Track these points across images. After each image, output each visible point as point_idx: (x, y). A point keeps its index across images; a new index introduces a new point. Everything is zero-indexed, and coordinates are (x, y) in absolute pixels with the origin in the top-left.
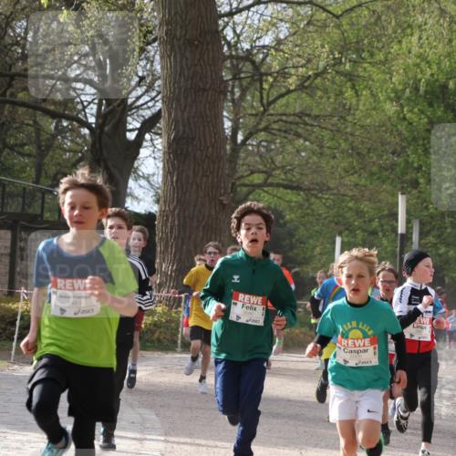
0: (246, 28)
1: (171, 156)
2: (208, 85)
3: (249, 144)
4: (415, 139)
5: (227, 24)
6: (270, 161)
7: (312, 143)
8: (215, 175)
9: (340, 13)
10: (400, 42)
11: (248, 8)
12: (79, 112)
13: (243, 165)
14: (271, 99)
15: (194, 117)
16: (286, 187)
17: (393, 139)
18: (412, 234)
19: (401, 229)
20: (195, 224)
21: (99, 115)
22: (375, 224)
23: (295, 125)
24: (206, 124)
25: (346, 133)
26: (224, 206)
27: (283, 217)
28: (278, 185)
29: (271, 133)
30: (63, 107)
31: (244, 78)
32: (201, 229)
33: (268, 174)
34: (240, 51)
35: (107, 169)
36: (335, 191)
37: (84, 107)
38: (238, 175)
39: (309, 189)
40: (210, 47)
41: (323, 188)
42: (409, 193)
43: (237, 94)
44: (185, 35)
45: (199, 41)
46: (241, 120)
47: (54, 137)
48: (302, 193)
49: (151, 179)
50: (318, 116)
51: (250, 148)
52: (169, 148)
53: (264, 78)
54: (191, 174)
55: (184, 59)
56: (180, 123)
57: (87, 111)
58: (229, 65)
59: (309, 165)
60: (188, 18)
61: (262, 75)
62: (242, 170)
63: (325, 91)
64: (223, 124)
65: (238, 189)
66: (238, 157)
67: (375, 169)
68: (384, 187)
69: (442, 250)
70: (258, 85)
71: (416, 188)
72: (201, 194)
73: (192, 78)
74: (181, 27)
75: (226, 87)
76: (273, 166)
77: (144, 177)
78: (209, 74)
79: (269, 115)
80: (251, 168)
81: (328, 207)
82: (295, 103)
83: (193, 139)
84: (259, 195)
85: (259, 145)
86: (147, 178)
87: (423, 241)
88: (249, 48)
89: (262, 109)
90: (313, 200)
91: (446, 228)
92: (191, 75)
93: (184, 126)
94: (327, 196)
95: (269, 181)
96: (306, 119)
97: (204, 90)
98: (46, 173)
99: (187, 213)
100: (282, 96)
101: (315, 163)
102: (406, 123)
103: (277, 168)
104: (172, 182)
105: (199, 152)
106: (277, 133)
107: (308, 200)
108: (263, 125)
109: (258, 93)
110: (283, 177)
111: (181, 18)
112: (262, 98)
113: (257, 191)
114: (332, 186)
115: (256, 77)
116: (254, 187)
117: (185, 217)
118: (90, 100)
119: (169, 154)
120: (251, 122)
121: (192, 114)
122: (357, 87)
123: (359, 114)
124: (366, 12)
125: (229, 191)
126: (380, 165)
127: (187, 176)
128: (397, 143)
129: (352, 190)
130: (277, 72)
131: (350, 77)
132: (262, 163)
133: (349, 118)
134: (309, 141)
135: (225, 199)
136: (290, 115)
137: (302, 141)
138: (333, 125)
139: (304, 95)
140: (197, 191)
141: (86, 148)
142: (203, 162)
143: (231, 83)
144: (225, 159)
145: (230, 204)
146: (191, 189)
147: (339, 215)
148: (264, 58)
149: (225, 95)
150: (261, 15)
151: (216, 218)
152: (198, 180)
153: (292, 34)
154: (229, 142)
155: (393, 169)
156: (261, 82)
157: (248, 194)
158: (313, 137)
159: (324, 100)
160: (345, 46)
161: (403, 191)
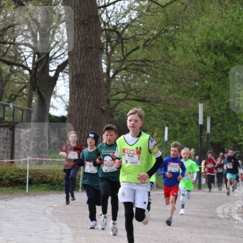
0: (114, 13)
2: (93, 46)
3: (116, 77)
4: (207, 73)
5: (103, 12)
6: (128, 86)
7: (151, 76)
8: (98, 94)
9: (164, 4)
10: (198, 20)
11: (114, 3)
12: (23, 61)
13: (113, 89)
14: (127, 53)
15: (86, 63)
16: (137, 100)
17: (195, 73)
18: (206, 124)
19: (201, 122)
20: (87, 122)
21: (34, 63)
22: (187, 119)
24: (92, 67)
25: (169, 71)
26: (103, 111)
29: (128, 71)
30: (14, 59)
31: (113, 41)
32: (91, 124)
33: (127, 93)
34: (110, 26)
35: (39, 93)
36: (164, 102)
37: (26, 59)
38: (111, 94)
39: (150, 101)
40: (94, 24)
41: (157, 101)
42: (205, 102)
43: (109, 51)
44: (80, 18)
45: (88, 22)
46: (112, 64)
47: (9, 75)
48: (146, 104)
49: (63, 97)
50: (154, 61)
51: (117, 79)
52: (72, 80)
53: (124, 41)
54: (85, 94)
55: (80, 31)
56: (79, 67)
58: (105, 34)
59: (150, 88)
60: (81, 9)
61: (122, 39)
62: (113, 92)
63: (158, 47)
64: (102, 66)
65: (111, 102)
66: (110, 84)
67: (186, 89)
68: (191, 99)
69: (224, 133)
70: (120, 45)
71: (208, 99)
72: (91, 105)
73: (84, 42)
74: (78, 14)
75: (103, 46)
76: (130, 89)
77: (59, 96)
78: (94, 39)
79: (127, 61)
80: (118, 90)
81: (160, 111)
82: (140, 54)
83: (85, 75)
84: (123, 105)
85: (122, 78)
86: (61, 97)
87: (213, 129)
88: (115, 24)
89: (123, 58)
90: (152, 107)
91: (225, 121)
92: (84, 40)
93: (80, 68)
94: (159, 105)
95: (128, 97)
96: (148, 63)
97: (91, 48)
98: (5, 95)
99: (83, 115)
100: (134, 50)
101: (152, 86)
102: (203, 64)
104: (75, 99)
105: (89, 82)
106: (132, 71)
107: (149, 107)
108: (124, 66)
109: (120, 49)
110: (135, 94)
111: (77, 8)
112: (123, 51)
113: (121, 103)
114: (162, 99)
115: (119, 41)
116: (119, 101)
117: (82, 118)
118: (29, 55)
119: (73, 83)
120: (117, 65)
121: (85, 61)
122: (175, 45)
123: (176, 59)
124: (179, 4)
125: (106, 103)
126: (188, 88)
127: (83, 96)
128: (197, 75)
129: (173, 102)
130: (131, 38)
131: (171, 39)
132: (124, 88)
133: (171, 62)
134: (149, 75)
135: (104, 108)
136: (139, 61)
137: (145, 75)
138: (162, 66)
139: (146, 50)
140: (88, 103)
141: (27, 81)
142: (92, 87)
143: (106, 43)
144: (103, 86)
145: (106, 110)
146: (85, 102)
147: (167, 115)
148: (124, 30)
149: (103, 50)
150: (122, 6)
151: (99, 118)
152: (89, 97)
153: (139, 17)
154: (105, 76)
155: (195, 89)
156: (122, 43)
157: (117, 104)
158: (151, 72)
159: (157, 52)
160: (168, 22)
161: (201, 101)
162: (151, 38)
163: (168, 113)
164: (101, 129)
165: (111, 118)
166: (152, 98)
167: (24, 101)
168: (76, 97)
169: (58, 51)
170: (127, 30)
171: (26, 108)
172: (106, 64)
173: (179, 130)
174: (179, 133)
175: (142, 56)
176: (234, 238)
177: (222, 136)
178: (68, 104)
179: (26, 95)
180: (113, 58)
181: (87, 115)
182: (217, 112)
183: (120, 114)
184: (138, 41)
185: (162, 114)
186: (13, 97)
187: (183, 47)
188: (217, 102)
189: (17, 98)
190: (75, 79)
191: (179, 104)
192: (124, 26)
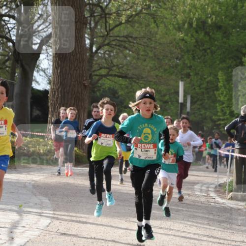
1: (57, 59)
2: (77, 20)
3: (99, 53)
4: (188, 51)
6: (110, 62)
7: (133, 52)
8: (81, 69)
12: (7, 33)
13: (96, 64)
14: (110, 28)
16: (119, 76)
17: (176, 51)
18: (186, 103)
19: (181, 100)
20: (70, 96)
22: (167, 98)
23: (124, 43)
25: (151, 47)
26: (86, 86)
27: (117, 93)
28: (115, 76)
29: (111, 47)
31: (96, 16)
32: (73, 99)
33: (109, 69)
35: (22, 66)
36: (146, 79)
37: (10, 31)
38: (93, 69)
39: (132, 78)
41: (139, 77)
42: (185, 80)
43: (93, 25)
46: (95, 39)
48: (127, 80)
49: (46, 71)
50: (136, 38)
51: (100, 55)
53: (107, 16)
54: (68, 68)
57: (11, 33)
58: (88, 9)
59: (132, 65)
61: (106, 14)
62: (95, 67)
63: (141, 24)
64: (85, 41)
65: (93, 77)
66: (93, 60)
67: (167, 67)
68: (172, 77)
69: (203, 112)
70: (104, 20)
71: (189, 78)
72: (73, 80)
75: (87, 21)
76: (112, 65)
77: (42, 70)
79: (110, 36)
80: (100, 66)
82: (123, 31)
84: (105, 80)
85: (104, 53)
86: (44, 71)
87: (193, 107)
89: (106, 33)
90: (133, 84)
91: (205, 100)
94: (141, 82)
95: (110, 73)
96: (130, 39)
99: (65, 90)
100: (117, 26)
101: (134, 63)
102: (184, 42)
103: (114, 66)
104: (58, 73)
105: (72, 57)
106: (115, 47)
107: (131, 84)
108: (107, 42)
109: (104, 24)
110: (117, 70)
112: (106, 27)
113: (104, 78)
114: (144, 76)
115: (103, 16)
116: (102, 76)
117: (64, 93)
118: (12, 27)
119: (56, 57)
120: (100, 40)
122: (157, 22)
123: (158, 37)
125: (88, 78)
126: (170, 65)
127: (66, 70)
128: (179, 53)
129: (154, 79)
130: (114, 13)
131: (153, 16)
132: (106, 63)
133: (153, 39)
135: (86, 83)
136: (122, 37)
137: (128, 51)
138: (144, 43)
139: (129, 26)
140: (71, 79)
141: (10, 54)
142: (75, 62)
143: (89, 18)
144: (86, 61)
145: (88, 85)
146: (68, 77)
148: (107, 5)
149: (86, 25)
151: (82, 93)
152: (71, 72)
154: (88, 51)
155: (176, 67)
156: (106, 18)
157: (99, 80)
158: (133, 49)
159: (139, 29)
161: (182, 79)
162: (134, 14)
164: (82, 104)
165: (92, 93)
166: (133, 75)
167: (7, 73)
168: (59, 71)
170: (111, 5)
171: (9, 80)
172: (89, 39)
175: (125, 32)
177: (201, 115)
178: (51, 78)
179: (9, 67)
180: (97, 33)
181: (69, 89)
182: (197, 90)
183: (102, 90)
184: (121, 16)
187: (165, 24)
188: (197, 81)
191: (160, 82)
192: (108, 1)
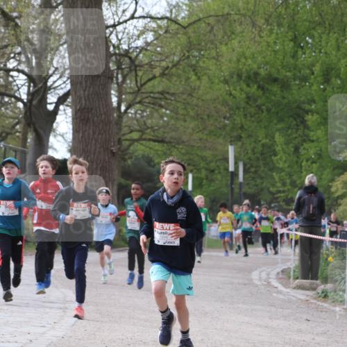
0: (125, 34)
1: (78, 121)
3: (129, 113)
4: (238, 108)
5: (111, 33)
6: (143, 123)
7: (171, 111)
8: (107, 132)
9: (186, 25)
10: (227, 44)
11: (126, 21)
12: (16, 91)
13: (126, 126)
14: (143, 82)
15: (92, 95)
16: (155, 141)
17: (223, 108)
18: (238, 171)
19: (231, 168)
21: (29, 94)
22: (213, 165)
23: (159, 100)
24: (100, 99)
25: (193, 105)
26: (113, 153)
27: (153, 161)
28: (150, 140)
29: (143, 105)
30: (4, 89)
31: (124, 68)
32: (99, 168)
33: (142, 131)
34: (121, 50)
35: (36, 131)
36: (187, 144)
37: (19, 89)
38: (122, 133)
39: (170, 142)
41: (179, 141)
42: (237, 144)
46: (124, 97)
48: (165, 145)
49: (65, 136)
50: (174, 94)
51: (130, 115)
52: (76, 115)
53: (138, 68)
54: (91, 132)
56: (83, 99)
58: (114, 60)
59: (169, 126)
61: (136, 66)
62: (125, 130)
63: (179, 76)
64: (111, 99)
65: (123, 142)
66: (122, 121)
67: (212, 128)
68: (219, 140)
69: (259, 181)
70: (133, 73)
71: (240, 141)
72: (98, 146)
75: (113, 74)
76: (146, 127)
77: (60, 135)
79: (142, 93)
80: (132, 128)
81: (183, 154)
82: (158, 85)
83: (91, 109)
84: (137, 146)
85: (136, 113)
87: (247, 176)
88: (127, 48)
89: (136, 89)
90: (173, 149)
91: (260, 167)
93: (85, 100)
94: (182, 147)
95: (143, 137)
96: (167, 95)
97: (98, 76)
100: (150, 80)
101: (173, 125)
103: (148, 128)
104: (79, 138)
105: (96, 118)
106: (148, 105)
107: (169, 149)
108: (138, 99)
109: (134, 78)
110: (152, 133)
112: (136, 81)
113: (136, 143)
114: (185, 140)
115: (132, 68)
116: (133, 141)
118: (23, 84)
119: (76, 119)
120: (130, 97)
121: (91, 92)
122: (199, 74)
123: (200, 92)
124: (204, 25)
125: (117, 144)
126: (216, 126)
127: (89, 134)
128: (227, 111)
129: (198, 143)
130: (147, 64)
131: (194, 68)
132: (138, 125)
133: (194, 95)
134: (169, 110)
135: (114, 149)
136: (155, 93)
137: (164, 110)
138: (184, 99)
139: (164, 80)
140: (95, 144)
141: (21, 116)
142: (99, 124)
143: (116, 71)
144: (113, 122)
145: (117, 152)
146: (92, 142)
147: (190, 160)
148: (137, 55)
149: (112, 79)
150: (135, 26)
151: (109, 162)
152: (96, 136)
153: (156, 39)
154: (115, 111)
155: (224, 129)
156: (136, 71)
157: (130, 145)
158: (171, 107)
159: (178, 83)
160: (190, 46)
161: (231, 143)
162: (170, 65)
163: (192, 157)
164: (111, 175)
165: (123, 162)
166: (172, 138)
167: (17, 139)
168: (81, 135)
169: (58, 79)
170: (141, 55)
171: (20, 148)
172: (117, 97)
173: (205, 177)
174: (205, 181)
175: (161, 87)
176: (273, 309)
177: (257, 186)
178: (71, 144)
179: (20, 132)
180: (126, 89)
182: (250, 155)
183: (134, 157)
184: (155, 68)
185: (185, 158)
186: (4, 135)
187: (209, 77)
188: (250, 144)
189: (9, 137)
190: (79, 114)
191: (205, 147)
192: (138, 50)
